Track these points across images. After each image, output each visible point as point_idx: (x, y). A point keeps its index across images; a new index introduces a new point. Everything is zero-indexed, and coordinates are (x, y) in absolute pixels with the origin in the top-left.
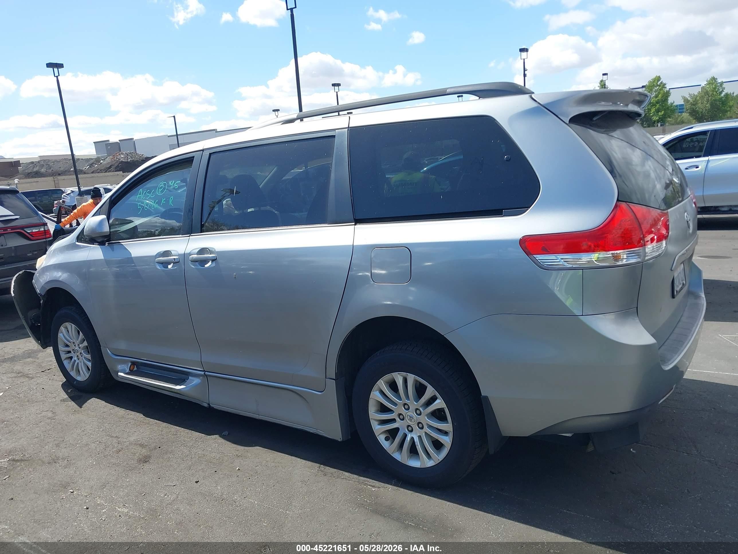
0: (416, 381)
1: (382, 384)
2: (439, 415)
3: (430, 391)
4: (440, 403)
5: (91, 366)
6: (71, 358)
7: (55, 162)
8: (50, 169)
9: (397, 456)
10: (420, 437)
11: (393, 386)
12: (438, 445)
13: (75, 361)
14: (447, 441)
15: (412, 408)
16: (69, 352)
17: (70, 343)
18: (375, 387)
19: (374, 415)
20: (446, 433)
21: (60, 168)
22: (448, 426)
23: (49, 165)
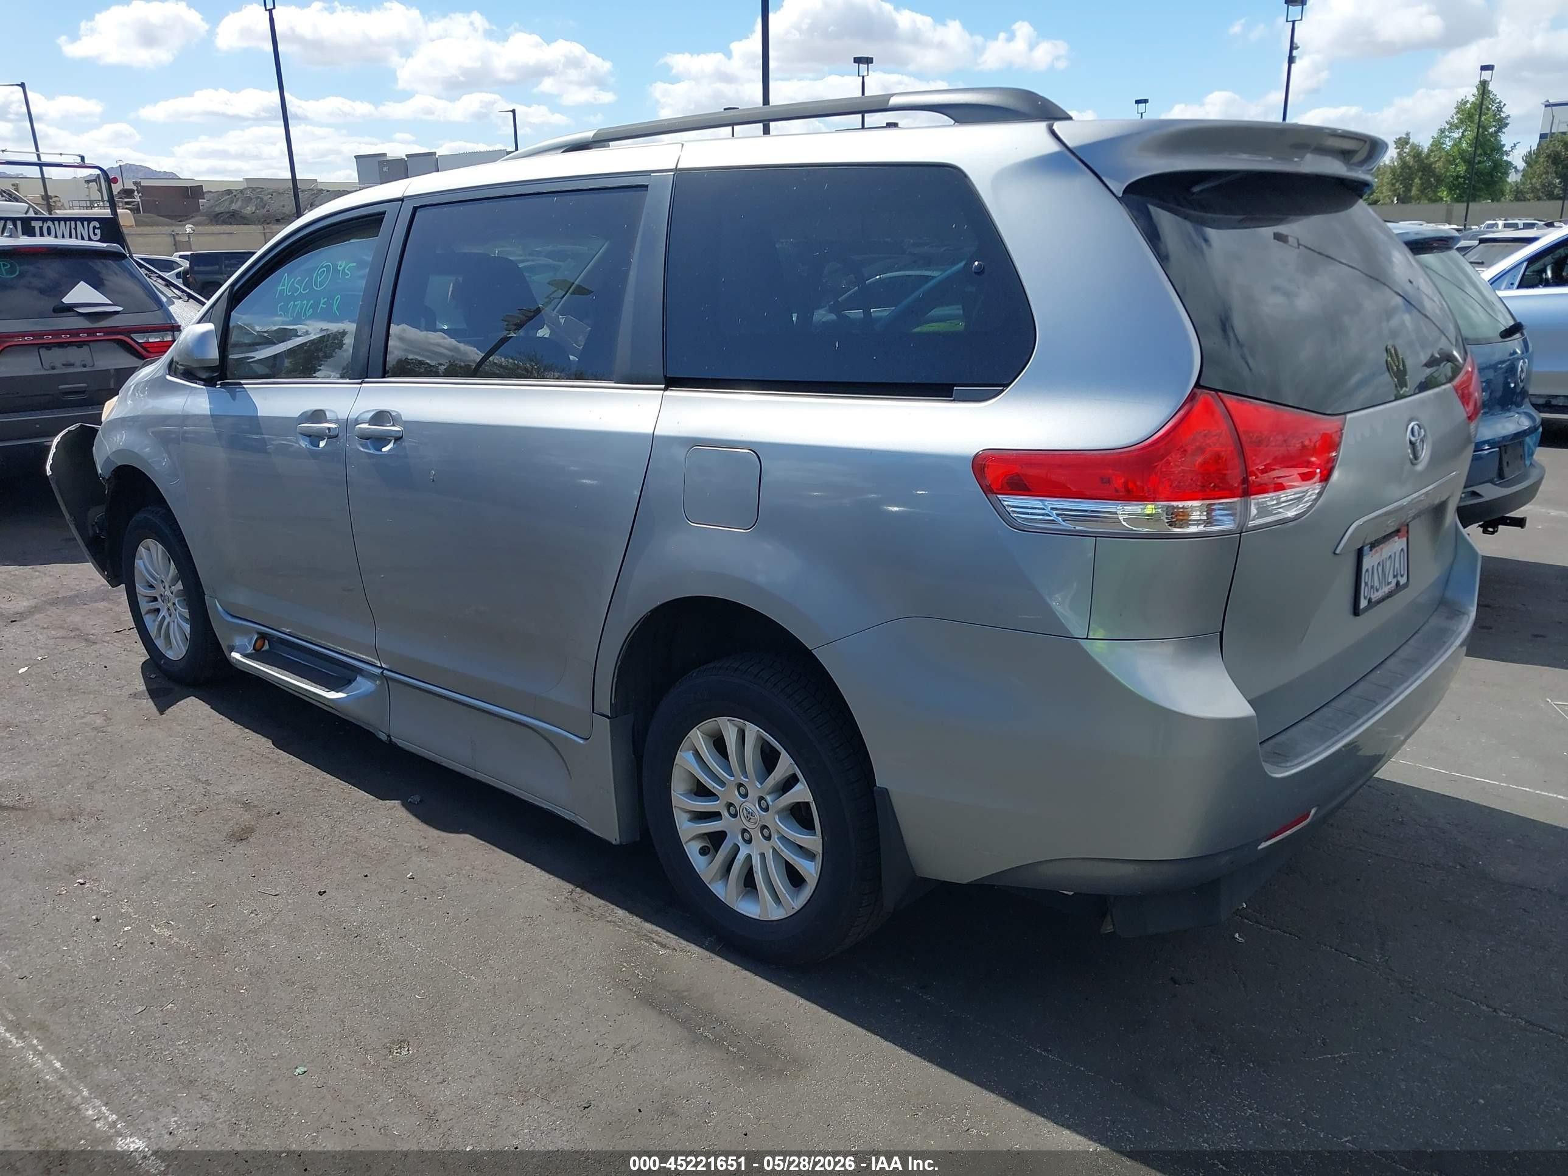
0: (760, 738)
1: (697, 736)
2: (799, 814)
3: (786, 764)
4: (801, 792)
5: (189, 632)
6: (158, 610)
7: (274, 194)
8: (264, 207)
9: (718, 889)
10: (763, 855)
11: (719, 744)
12: (795, 879)
13: (164, 617)
14: (810, 870)
15: (753, 795)
16: (155, 599)
17: (156, 580)
18: (685, 744)
19: (682, 801)
20: (809, 855)
21: (283, 206)
22: (813, 841)
23: (262, 199)
